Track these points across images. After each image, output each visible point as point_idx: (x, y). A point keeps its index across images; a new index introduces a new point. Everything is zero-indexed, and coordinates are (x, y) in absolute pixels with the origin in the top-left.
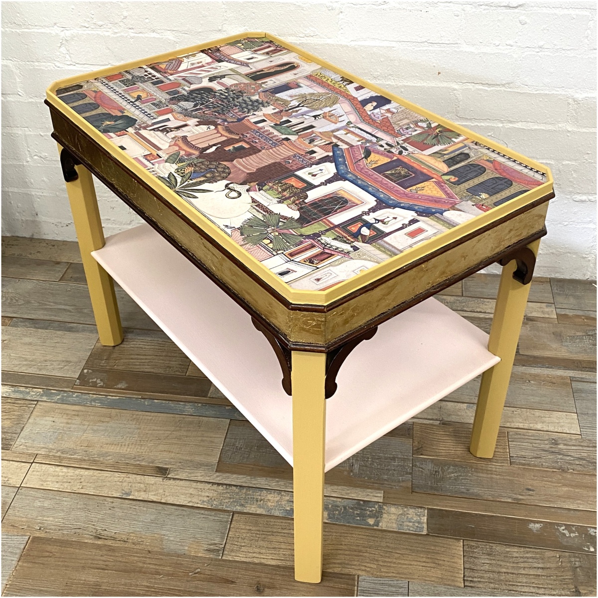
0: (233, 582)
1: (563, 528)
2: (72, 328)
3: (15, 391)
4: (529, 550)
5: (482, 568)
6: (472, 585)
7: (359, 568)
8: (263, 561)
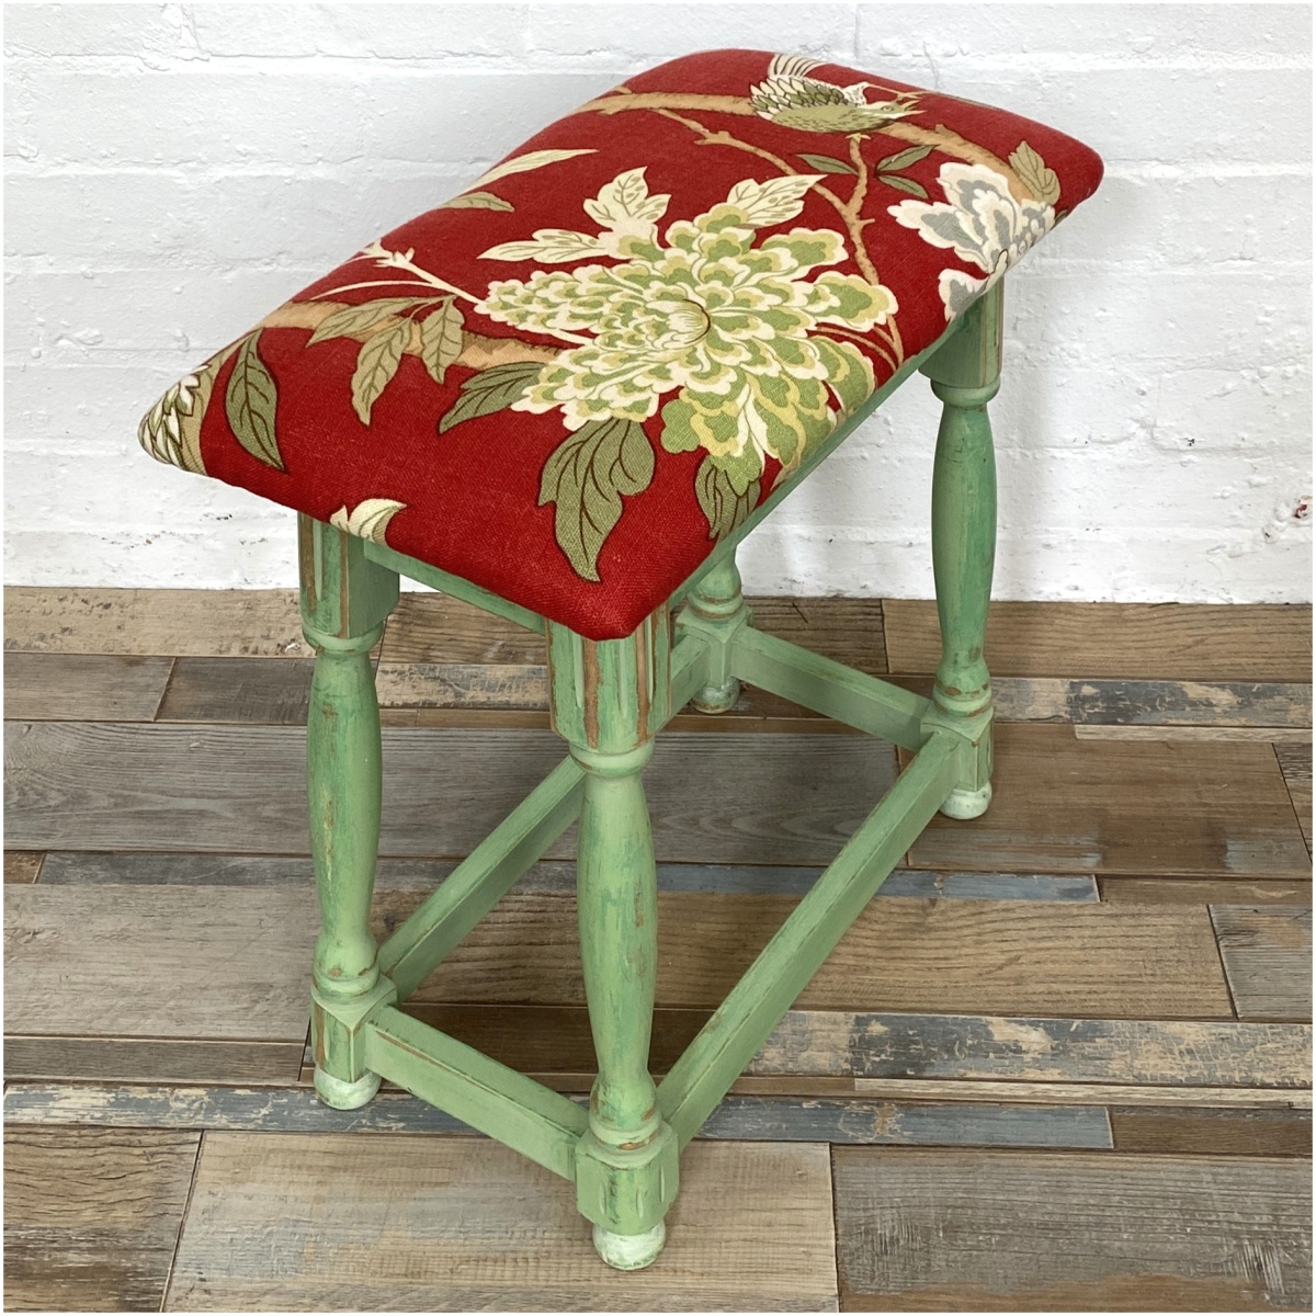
2: (243, 871)
3: (117, 1104)
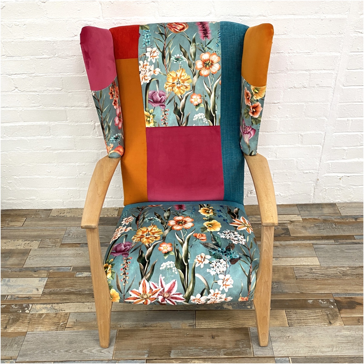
0: (202, 336)
1: (321, 300)
4: (310, 310)
5: (294, 319)
6: (291, 325)
7: (248, 325)
8: (212, 327)
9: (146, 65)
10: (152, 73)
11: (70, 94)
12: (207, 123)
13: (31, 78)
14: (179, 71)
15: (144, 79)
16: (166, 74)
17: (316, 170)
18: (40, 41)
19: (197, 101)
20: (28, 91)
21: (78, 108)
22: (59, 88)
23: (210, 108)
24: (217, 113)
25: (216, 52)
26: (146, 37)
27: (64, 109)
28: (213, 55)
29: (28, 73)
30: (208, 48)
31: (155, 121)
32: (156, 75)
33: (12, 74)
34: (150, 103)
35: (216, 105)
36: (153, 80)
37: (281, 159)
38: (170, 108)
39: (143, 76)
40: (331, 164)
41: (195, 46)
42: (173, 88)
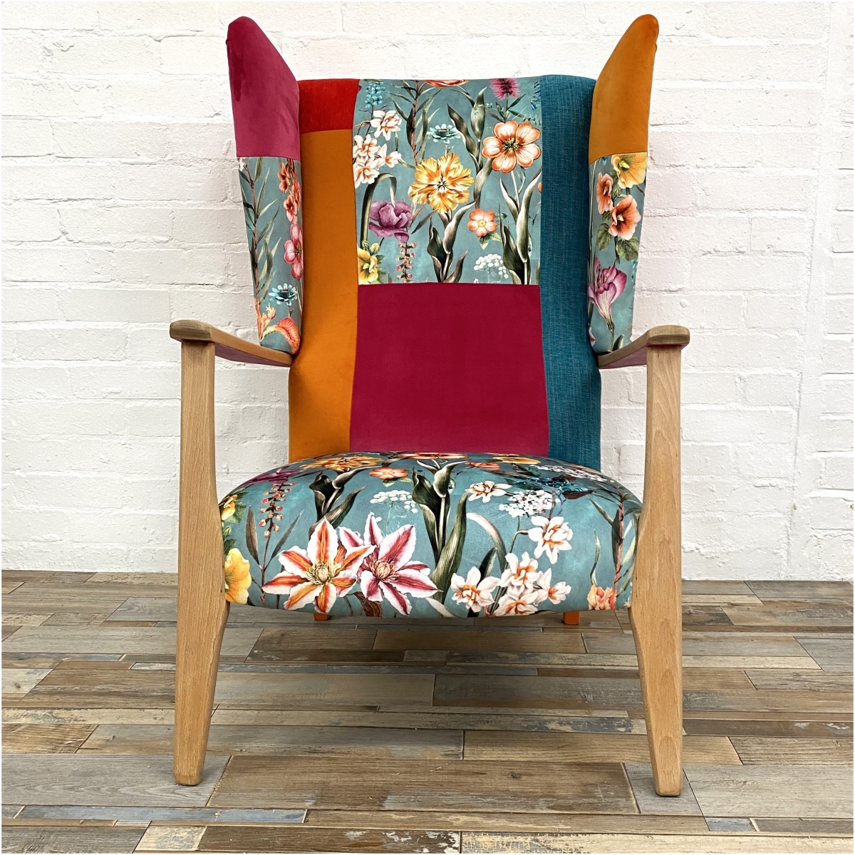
5: (758, 752)
7: (621, 758)
9: (369, 145)
10: (382, 162)
11: (186, 252)
12: (506, 276)
13: (101, 210)
14: (444, 160)
15: (362, 175)
16: (414, 165)
17: (786, 478)
18: (137, 124)
19: (484, 226)
20: (89, 243)
21: (201, 290)
22: (164, 236)
23: (516, 243)
24: (532, 256)
25: (529, 119)
26: (373, 92)
27: (166, 290)
28: (522, 126)
29: (98, 198)
30: (512, 112)
31: (381, 269)
32: (391, 166)
33: (60, 200)
34: (374, 228)
35: (529, 238)
36: (383, 177)
37: (694, 443)
38: (419, 241)
39: (361, 167)
40: (823, 464)
41: (484, 109)
42: (428, 196)
